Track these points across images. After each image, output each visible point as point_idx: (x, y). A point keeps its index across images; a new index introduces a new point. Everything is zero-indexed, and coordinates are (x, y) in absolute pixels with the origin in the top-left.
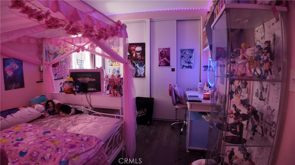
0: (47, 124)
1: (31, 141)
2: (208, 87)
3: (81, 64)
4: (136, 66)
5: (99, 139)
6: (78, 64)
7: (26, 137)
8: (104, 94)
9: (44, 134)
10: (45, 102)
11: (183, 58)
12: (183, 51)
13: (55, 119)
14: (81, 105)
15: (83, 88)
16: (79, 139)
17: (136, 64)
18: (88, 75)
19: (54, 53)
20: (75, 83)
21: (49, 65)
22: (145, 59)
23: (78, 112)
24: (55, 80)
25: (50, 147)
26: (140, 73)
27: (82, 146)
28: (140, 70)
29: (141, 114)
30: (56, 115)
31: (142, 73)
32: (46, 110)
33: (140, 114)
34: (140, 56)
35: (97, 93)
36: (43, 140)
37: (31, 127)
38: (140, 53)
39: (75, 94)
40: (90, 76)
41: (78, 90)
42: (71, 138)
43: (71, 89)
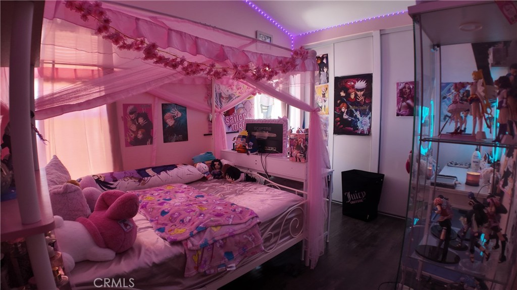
0: (206, 189)
1: (179, 202)
2: (487, 161)
3: (267, 112)
4: (356, 115)
5: (256, 214)
6: (262, 112)
7: (175, 198)
8: (284, 157)
9: (196, 197)
10: (210, 162)
11: (446, 99)
12: (445, 86)
13: (218, 184)
14: (255, 170)
15: (260, 146)
16: (231, 209)
17: (355, 111)
18: (267, 128)
19: (228, 96)
20: (249, 138)
21: (220, 113)
22: (371, 102)
23: (250, 179)
24: (227, 133)
25: (194, 211)
26: (362, 127)
27: (230, 217)
28: (362, 123)
29: (357, 199)
30: (221, 180)
31: (366, 128)
32: (210, 171)
33: (354, 200)
34: (362, 98)
35: (277, 154)
36: (191, 203)
37: (185, 188)
38: (362, 93)
39: (248, 154)
40: (270, 129)
41: (251, 148)
42: (224, 206)
43: (244, 146)
